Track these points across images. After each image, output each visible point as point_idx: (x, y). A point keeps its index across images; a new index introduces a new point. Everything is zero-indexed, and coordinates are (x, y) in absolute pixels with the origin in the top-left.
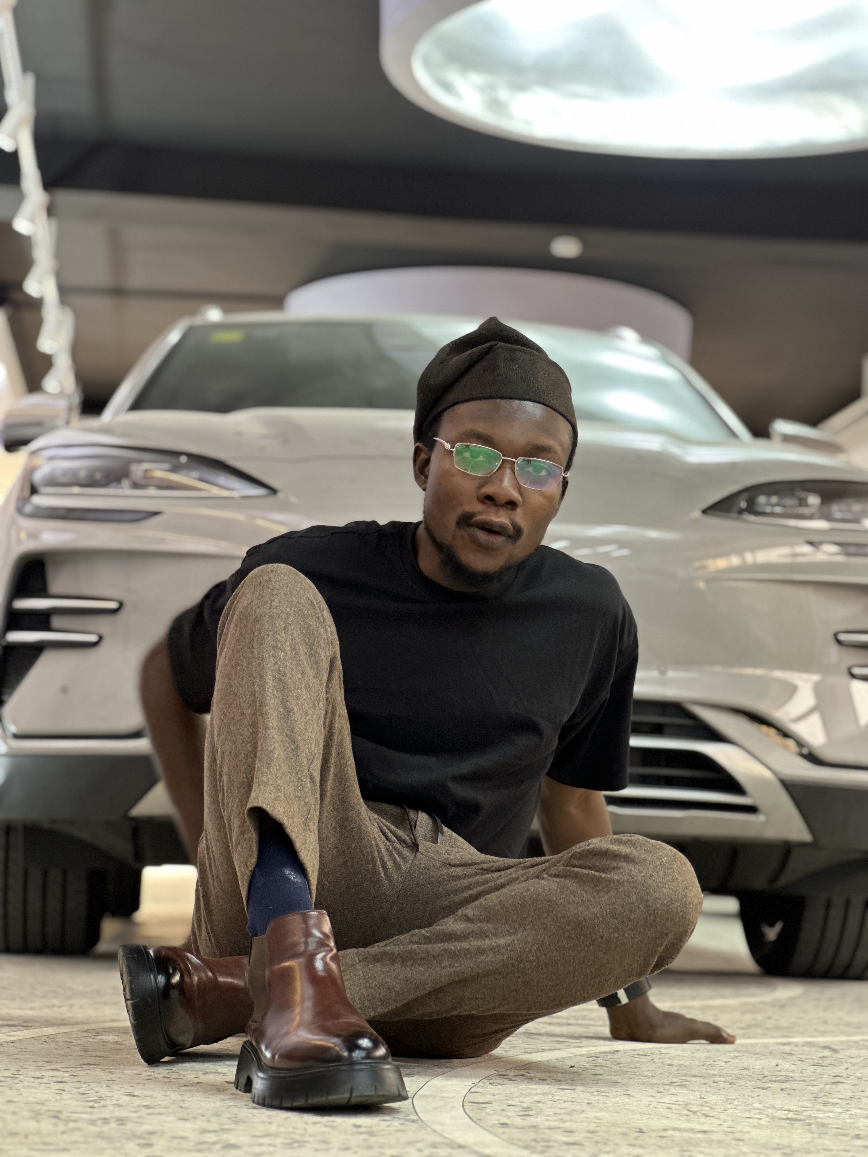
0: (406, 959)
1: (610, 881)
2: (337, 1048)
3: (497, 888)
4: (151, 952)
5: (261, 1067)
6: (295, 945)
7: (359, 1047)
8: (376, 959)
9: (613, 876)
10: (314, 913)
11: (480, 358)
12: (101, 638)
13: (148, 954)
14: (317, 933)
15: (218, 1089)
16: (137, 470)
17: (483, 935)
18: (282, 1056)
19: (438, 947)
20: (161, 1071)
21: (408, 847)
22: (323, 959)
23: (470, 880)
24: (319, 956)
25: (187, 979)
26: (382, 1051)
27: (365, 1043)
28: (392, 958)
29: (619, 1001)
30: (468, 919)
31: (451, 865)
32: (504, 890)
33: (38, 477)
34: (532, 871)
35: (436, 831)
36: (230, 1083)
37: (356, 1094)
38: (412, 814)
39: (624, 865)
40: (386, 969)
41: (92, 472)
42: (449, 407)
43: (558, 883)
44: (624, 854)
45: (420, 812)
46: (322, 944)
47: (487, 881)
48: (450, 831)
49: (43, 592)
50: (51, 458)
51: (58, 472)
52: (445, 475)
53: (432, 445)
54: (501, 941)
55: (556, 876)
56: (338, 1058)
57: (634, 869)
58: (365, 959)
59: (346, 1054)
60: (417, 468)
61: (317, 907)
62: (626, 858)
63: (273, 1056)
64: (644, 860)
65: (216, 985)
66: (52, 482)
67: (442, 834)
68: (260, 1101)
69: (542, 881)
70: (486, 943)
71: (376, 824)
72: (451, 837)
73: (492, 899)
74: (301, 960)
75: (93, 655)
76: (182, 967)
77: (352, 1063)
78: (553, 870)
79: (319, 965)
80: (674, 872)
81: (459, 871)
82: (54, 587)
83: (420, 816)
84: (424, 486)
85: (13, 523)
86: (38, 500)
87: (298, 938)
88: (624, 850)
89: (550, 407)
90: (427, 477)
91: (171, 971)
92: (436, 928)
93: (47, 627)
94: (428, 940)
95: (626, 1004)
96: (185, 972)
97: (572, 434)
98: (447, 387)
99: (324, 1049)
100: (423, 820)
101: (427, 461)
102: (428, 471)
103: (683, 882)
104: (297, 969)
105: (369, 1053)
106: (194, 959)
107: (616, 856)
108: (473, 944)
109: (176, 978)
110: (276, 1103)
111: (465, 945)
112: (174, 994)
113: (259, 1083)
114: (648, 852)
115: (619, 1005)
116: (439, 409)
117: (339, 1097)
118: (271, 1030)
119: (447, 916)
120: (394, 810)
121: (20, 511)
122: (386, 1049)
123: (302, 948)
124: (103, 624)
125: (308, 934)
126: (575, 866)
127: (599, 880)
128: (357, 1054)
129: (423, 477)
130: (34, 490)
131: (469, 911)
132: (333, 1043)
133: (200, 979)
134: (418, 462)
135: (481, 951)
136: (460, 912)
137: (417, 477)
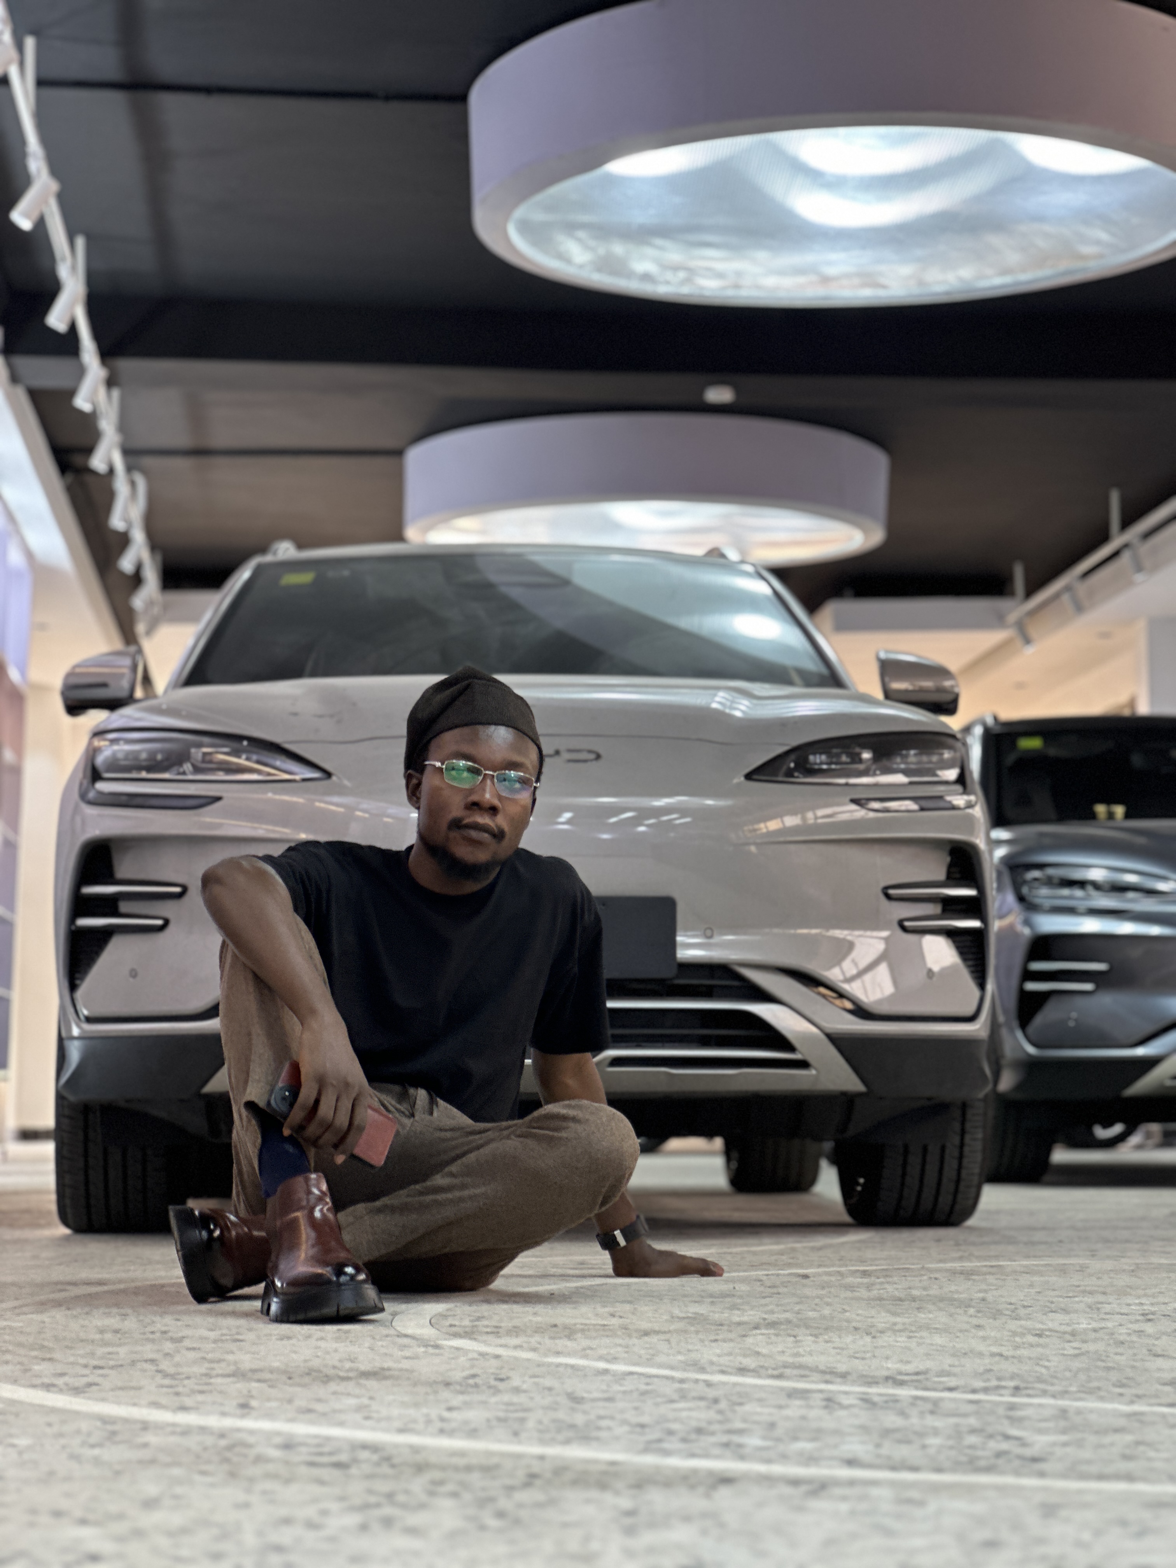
0: (404, 1209)
1: (560, 1138)
2: (328, 1275)
3: (478, 1148)
4: (197, 1213)
5: (276, 1294)
6: (300, 1200)
7: (345, 1274)
8: (379, 1211)
9: (564, 1134)
10: (313, 1176)
11: (461, 693)
12: (167, 922)
13: (193, 1214)
14: (316, 1191)
15: (247, 1315)
16: (197, 754)
17: (463, 1187)
18: (288, 1284)
19: (429, 1198)
20: (204, 1307)
21: (406, 1116)
22: (321, 1210)
23: (456, 1142)
24: (318, 1208)
25: (226, 1233)
26: (362, 1277)
27: (349, 1270)
28: (392, 1209)
29: (618, 1244)
30: (452, 1175)
31: (441, 1130)
32: (481, 1150)
33: (100, 760)
34: (505, 1133)
35: (432, 1102)
36: (258, 1311)
37: (341, 1307)
38: (412, 1091)
39: (571, 1124)
40: (388, 1218)
41: (152, 754)
42: (435, 737)
43: (521, 1143)
44: (572, 1116)
45: (419, 1088)
46: (320, 1199)
47: (471, 1142)
48: (445, 1103)
49: (111, 880)
50: (113, 741)
51: (120, 756)
52: (436, 792)
53: (421, 769)
54: (478, 1191)
55: (519, 1136)
56: (329, 1282)
57: (579, 1128)
58: (371, 1211)
59: (335, 1279)
60: (409, 792)
61: (316, 1171)
62: (574, 1119)
63: (282, 1285)
64: (587, 1120)
65: (251, 1237)
66: (115, 765)
67: (437, 1106)
68: (275, 1319)
69: (509, 1141)
70: (466, 1193)
71: (376, 1099)
72: (446, 1108)
73: (472, 1157)
74: (306, 1212)
75: (162, 937)
76: (222, 1224)
77: (339, 1285)
78: (518, 1132)
79: (317, 1214)
80: (612, 1129)
81: (448, 1134)
82: (121, 872)
83: (419, 1092)
84: (417, 805)
85: (76, 810)
86: (101, 786)
87: (302, 1195)
88: (571, 1113)
89: (521, 731)
90: (418, 799)
91: (212, 1227)
92: (428, 1183)
93: (116, 914)
94: (421, 1193)
95: (625, 1247)
96: (225, 1229)
97: (539, 755)
98: (433, 720)
99: (320, 1275)
100: (421, 1095)
101: (419, 784)
102: (420, 793)
103: (619, 1136)
104: (301, 1217)
105: (352, 1277)
106: (232, 1218)
107: (565, 1118)
108: (457, 1194)
109: (217, 1233)
110: (285, 1318)
111: (449, 1196)
112: (216, 1246)
113: (274, 1308)
114: (592, 1113)
115: (618, 1248)
116: (425, 741)
117: (329, 1310)
118: (282, 1266)
119: (438, 1173)
120: (397, 1088)
121: (83, 796)
122: (366, 1275)
123: (304, 1203)
124: (167, 909)
125: (309, 1192)
126: (534, 1128)
127: (552, 1138)
128: (343, 1279)
129: (415, 798)
130: (95, 775)
131: (454, 1168)
132: (326, 1271)
133: (237, 1233)
134: (410, 786)
135: (461, 1200)
136: (447, 1170)
137: (410, 798)
